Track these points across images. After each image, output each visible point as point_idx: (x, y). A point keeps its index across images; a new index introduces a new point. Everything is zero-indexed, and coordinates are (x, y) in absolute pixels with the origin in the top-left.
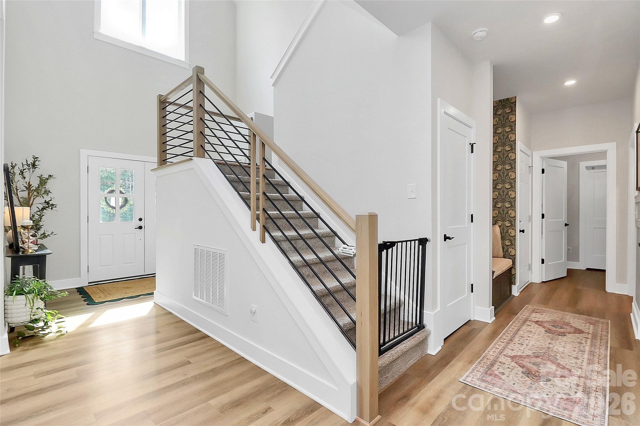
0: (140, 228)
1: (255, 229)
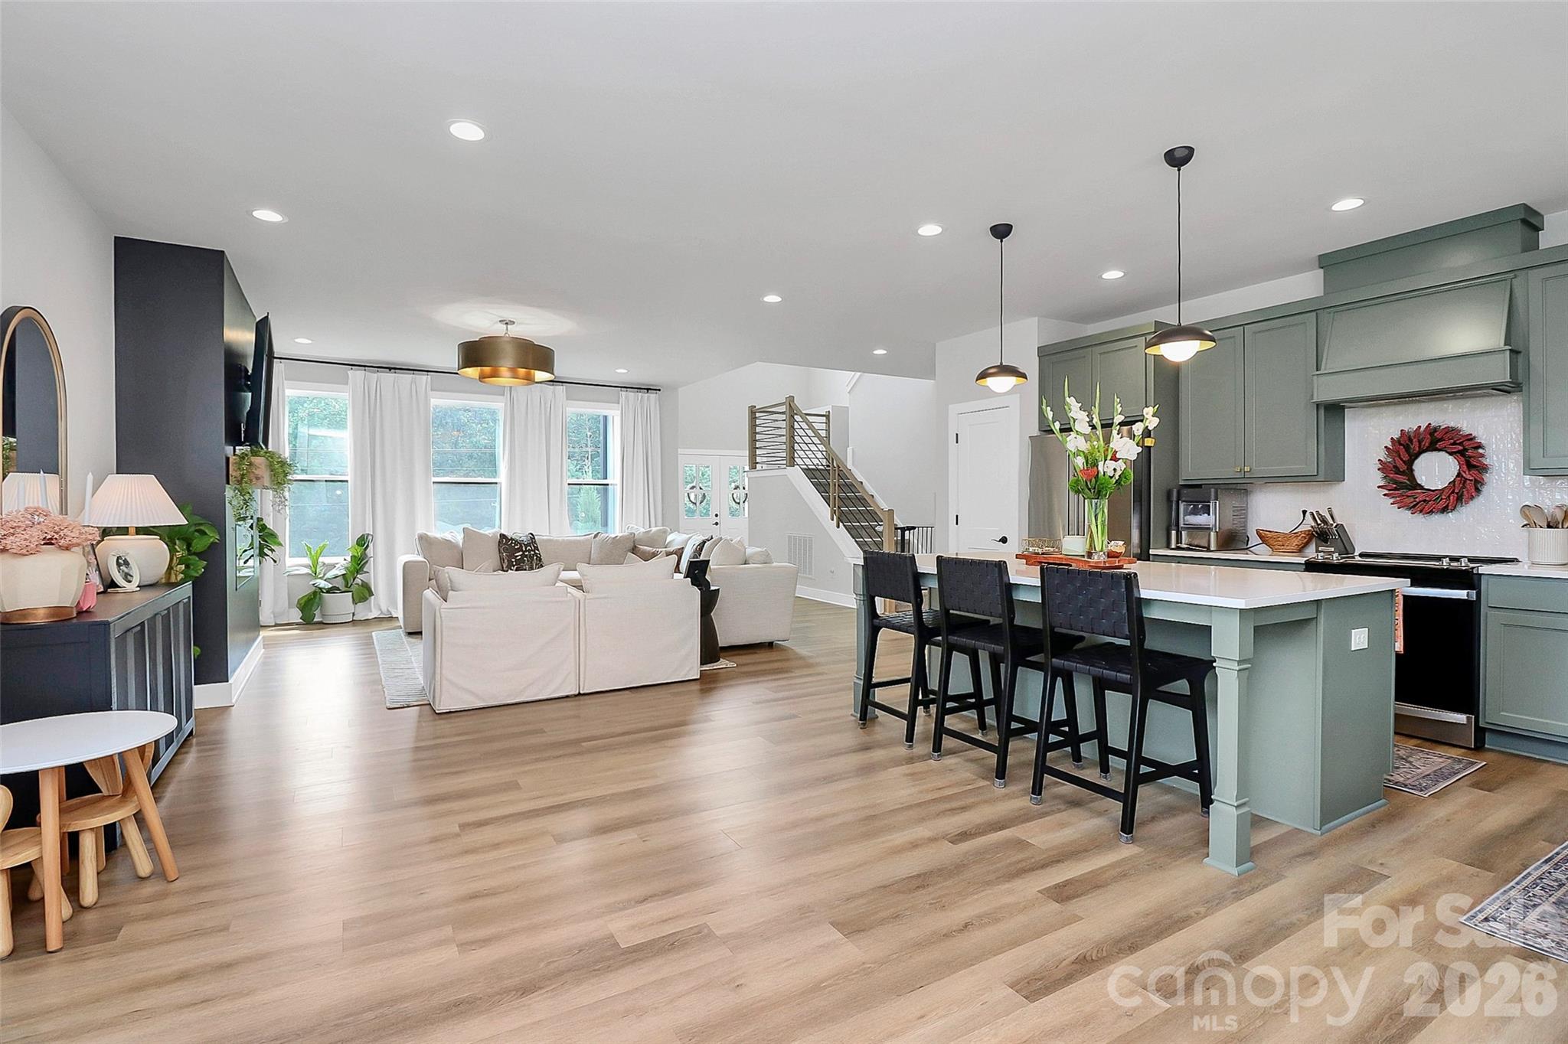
0: (717, 524)
1: (833, 520)
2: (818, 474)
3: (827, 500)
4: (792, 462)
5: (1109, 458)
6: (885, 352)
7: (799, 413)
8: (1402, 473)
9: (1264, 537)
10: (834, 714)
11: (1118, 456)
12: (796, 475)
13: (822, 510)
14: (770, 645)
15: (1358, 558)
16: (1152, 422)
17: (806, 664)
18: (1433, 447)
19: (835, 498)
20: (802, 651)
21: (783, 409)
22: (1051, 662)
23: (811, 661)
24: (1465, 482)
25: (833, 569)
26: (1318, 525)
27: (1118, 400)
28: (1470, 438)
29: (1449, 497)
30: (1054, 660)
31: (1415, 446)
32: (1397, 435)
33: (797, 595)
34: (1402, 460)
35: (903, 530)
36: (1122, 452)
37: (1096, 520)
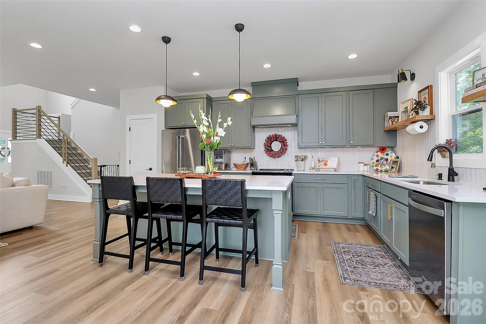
1: (64, 163)
2: (55, 142)
3: (61, 154)
4: (39, 136)
5: (215, 135)
6: (95, 90)
7: (45, 115)
8: (269, 147)
9: (235, 165)
10: (81, 262)
11: (218, 135)
12: (42, 143)
13: (58, 159)
14: (31, 228)
15: (259, 171)
16: (230, 123)
17: (56, 235)
18: (276, 140)
19: (65, 154)
20: (52, 228)
21: (34, 111)
22: (206, 220)
23: (59, 233)
24: (283, 149)
25: (64, 185)
26: (251, 161)
27: (220, 113)
28: (284, 138)
29: (280, 153)
30: (207, 219)
31: (272, 140)
32: (268, 136)
33: (48, 199)
34: (269, 143)
35: (101, 167)
36: (219, 133)
37: (210, 159)
